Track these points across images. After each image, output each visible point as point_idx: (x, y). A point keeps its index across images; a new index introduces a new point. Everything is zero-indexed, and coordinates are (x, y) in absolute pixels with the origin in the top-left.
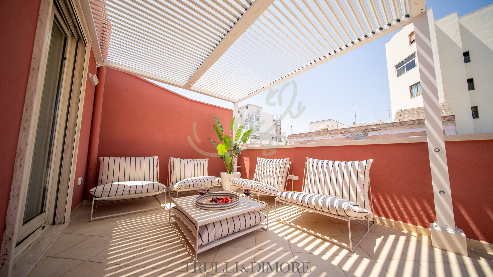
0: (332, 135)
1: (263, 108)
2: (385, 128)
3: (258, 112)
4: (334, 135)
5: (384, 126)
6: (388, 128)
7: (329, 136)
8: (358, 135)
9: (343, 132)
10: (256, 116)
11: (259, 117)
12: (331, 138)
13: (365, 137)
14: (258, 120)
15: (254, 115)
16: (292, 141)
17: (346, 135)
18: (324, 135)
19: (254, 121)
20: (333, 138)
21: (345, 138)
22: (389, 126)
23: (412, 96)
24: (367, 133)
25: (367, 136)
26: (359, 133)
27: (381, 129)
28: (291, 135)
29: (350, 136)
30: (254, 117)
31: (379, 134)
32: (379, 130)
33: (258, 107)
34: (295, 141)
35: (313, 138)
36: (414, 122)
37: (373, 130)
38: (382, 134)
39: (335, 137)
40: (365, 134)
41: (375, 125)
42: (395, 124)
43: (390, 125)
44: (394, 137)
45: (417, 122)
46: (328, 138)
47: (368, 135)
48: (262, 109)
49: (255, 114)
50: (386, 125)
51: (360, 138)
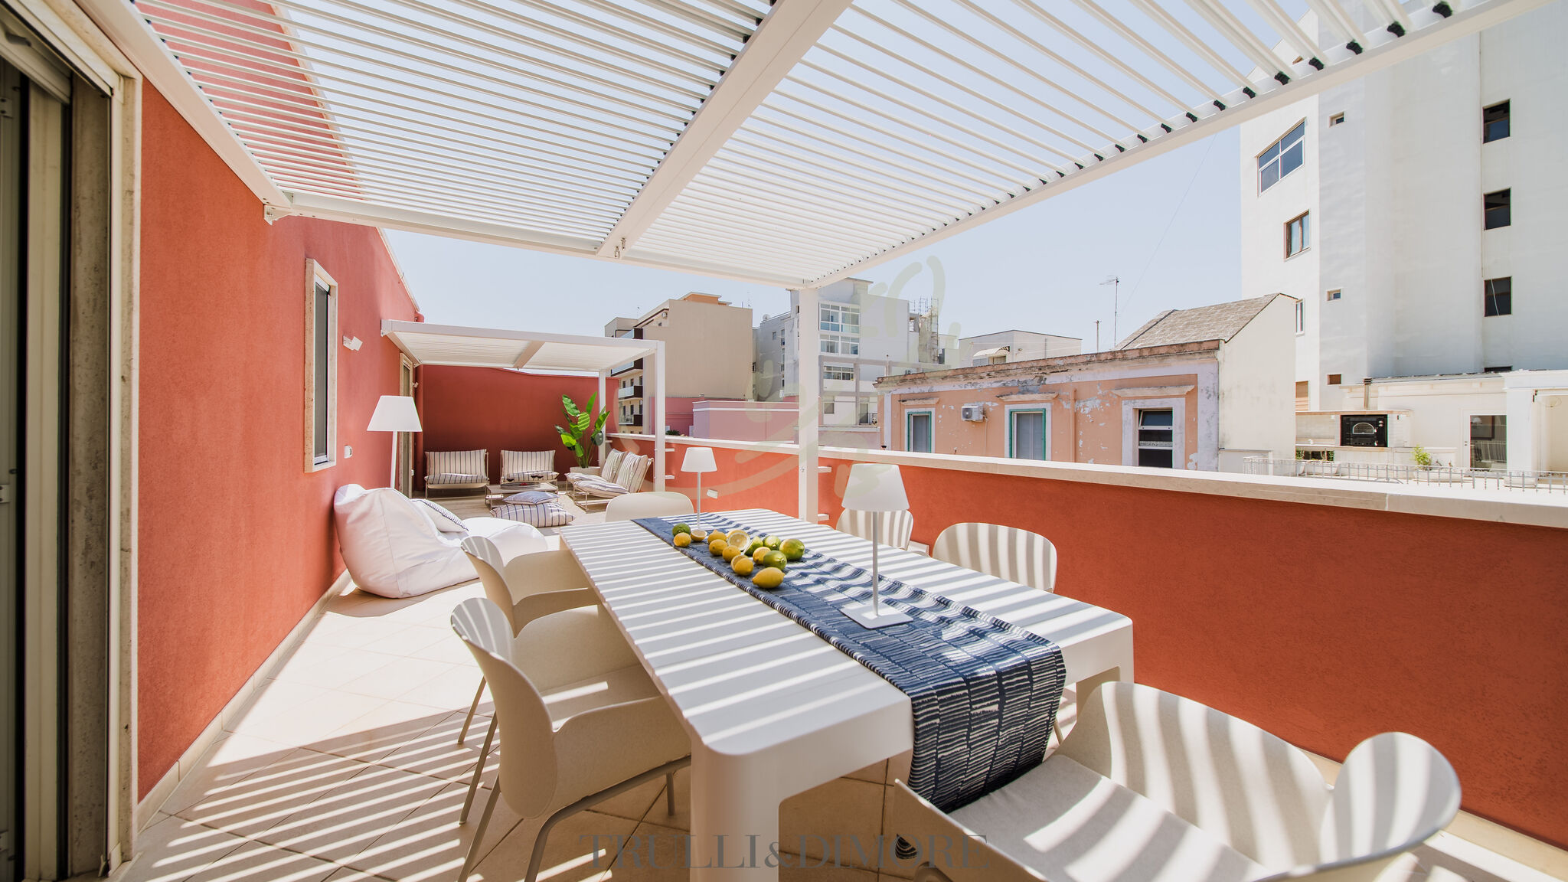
0: (973, 381)
1: (872, 282)
2: (1079, 367)
3: (854, 298)
4: (975, 381)
5: (1080, 360)
6: (1083, 367)
7: (966, 382)
8: (1025, 382)
9: (993, 374)
10: (844, 309)
11: (858, 311)
12: (969, 387)
13: (1041, 387)
14: (855, 320)
15: (838, 308)
16: (886, 394)
17: (1001, 381)
18: (953, 379)
19: (840, 323)
20: (973, 388)
21: (999, 388)
22: (1089, 362)
23: (1288, 253)
24: (1045, 376)
25: (1044, 384)
26: (1029, 378)
27: (1069, 368)
28: (885, 380)
29: (1010, 385)
30: (840, 312)
31: (1068, 380)
32: (1066, 371)
33: (856, 280)
34: (892, 395)
35: (932, 387)
36: (1140, 353)
37: (1055, 370)
38: (1075, 380)
39: (978, 386)
40: (1041, 379)
41: (1062, 358)
42: (1103, 357)
43: (1093, 359)
44: (1098, 387)
45: (1146, 353)
46: (963, 389)
47: (1047, 382)
48: (870, 286)
49: (841, 305)
50: (1085, 359)
51: (1031, 388)
